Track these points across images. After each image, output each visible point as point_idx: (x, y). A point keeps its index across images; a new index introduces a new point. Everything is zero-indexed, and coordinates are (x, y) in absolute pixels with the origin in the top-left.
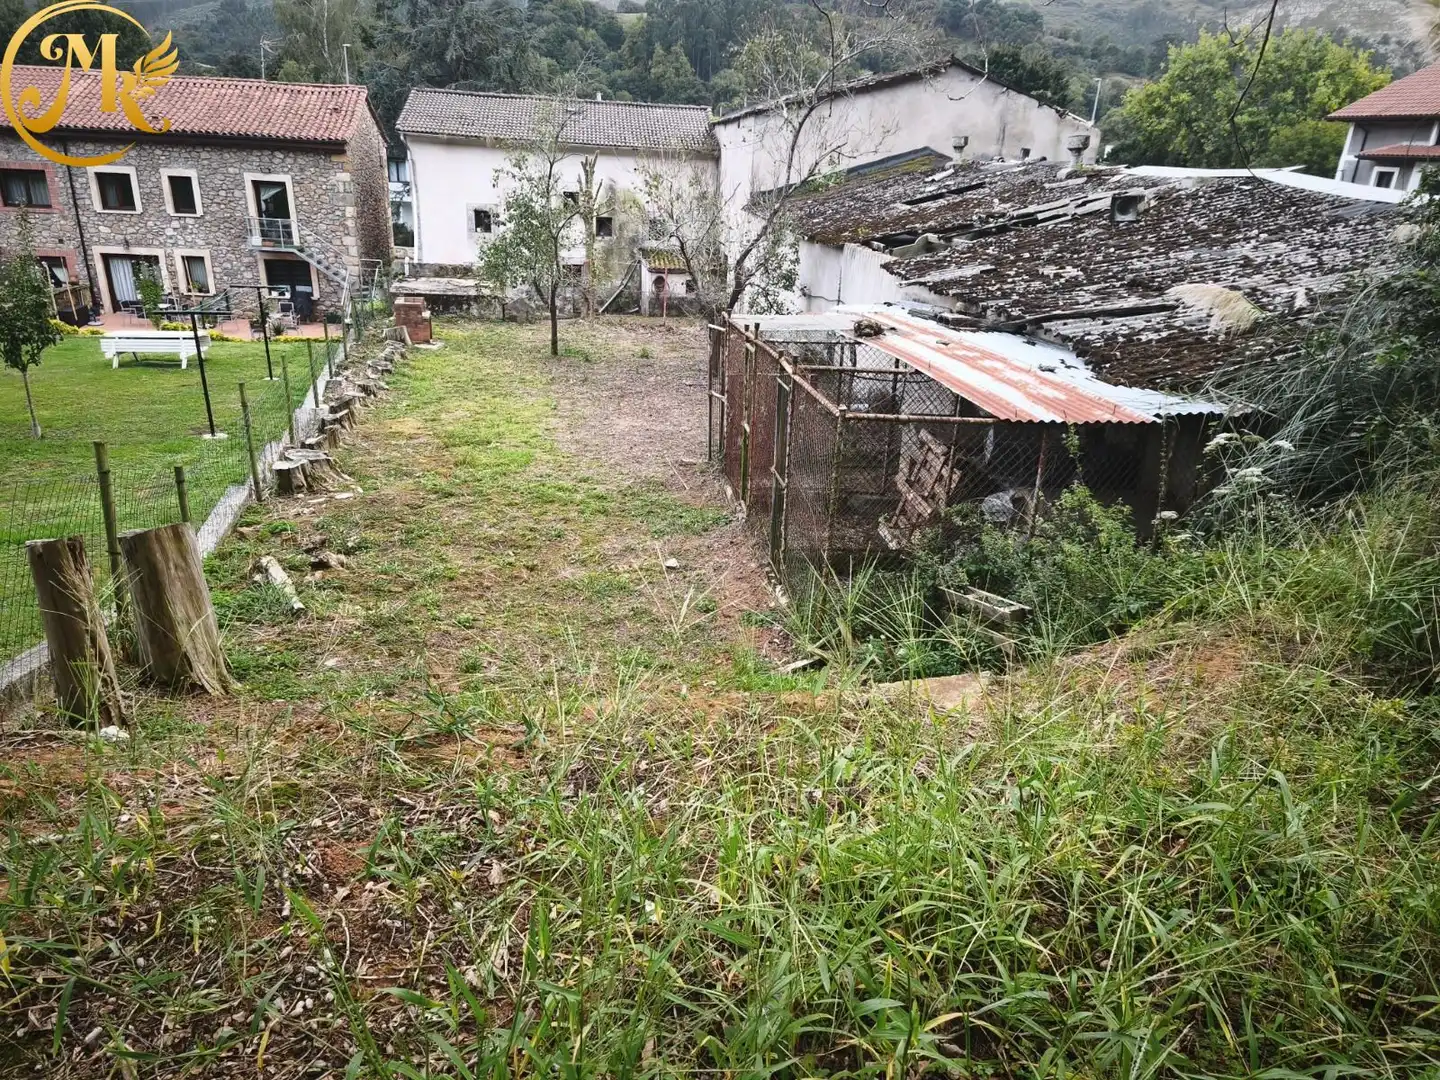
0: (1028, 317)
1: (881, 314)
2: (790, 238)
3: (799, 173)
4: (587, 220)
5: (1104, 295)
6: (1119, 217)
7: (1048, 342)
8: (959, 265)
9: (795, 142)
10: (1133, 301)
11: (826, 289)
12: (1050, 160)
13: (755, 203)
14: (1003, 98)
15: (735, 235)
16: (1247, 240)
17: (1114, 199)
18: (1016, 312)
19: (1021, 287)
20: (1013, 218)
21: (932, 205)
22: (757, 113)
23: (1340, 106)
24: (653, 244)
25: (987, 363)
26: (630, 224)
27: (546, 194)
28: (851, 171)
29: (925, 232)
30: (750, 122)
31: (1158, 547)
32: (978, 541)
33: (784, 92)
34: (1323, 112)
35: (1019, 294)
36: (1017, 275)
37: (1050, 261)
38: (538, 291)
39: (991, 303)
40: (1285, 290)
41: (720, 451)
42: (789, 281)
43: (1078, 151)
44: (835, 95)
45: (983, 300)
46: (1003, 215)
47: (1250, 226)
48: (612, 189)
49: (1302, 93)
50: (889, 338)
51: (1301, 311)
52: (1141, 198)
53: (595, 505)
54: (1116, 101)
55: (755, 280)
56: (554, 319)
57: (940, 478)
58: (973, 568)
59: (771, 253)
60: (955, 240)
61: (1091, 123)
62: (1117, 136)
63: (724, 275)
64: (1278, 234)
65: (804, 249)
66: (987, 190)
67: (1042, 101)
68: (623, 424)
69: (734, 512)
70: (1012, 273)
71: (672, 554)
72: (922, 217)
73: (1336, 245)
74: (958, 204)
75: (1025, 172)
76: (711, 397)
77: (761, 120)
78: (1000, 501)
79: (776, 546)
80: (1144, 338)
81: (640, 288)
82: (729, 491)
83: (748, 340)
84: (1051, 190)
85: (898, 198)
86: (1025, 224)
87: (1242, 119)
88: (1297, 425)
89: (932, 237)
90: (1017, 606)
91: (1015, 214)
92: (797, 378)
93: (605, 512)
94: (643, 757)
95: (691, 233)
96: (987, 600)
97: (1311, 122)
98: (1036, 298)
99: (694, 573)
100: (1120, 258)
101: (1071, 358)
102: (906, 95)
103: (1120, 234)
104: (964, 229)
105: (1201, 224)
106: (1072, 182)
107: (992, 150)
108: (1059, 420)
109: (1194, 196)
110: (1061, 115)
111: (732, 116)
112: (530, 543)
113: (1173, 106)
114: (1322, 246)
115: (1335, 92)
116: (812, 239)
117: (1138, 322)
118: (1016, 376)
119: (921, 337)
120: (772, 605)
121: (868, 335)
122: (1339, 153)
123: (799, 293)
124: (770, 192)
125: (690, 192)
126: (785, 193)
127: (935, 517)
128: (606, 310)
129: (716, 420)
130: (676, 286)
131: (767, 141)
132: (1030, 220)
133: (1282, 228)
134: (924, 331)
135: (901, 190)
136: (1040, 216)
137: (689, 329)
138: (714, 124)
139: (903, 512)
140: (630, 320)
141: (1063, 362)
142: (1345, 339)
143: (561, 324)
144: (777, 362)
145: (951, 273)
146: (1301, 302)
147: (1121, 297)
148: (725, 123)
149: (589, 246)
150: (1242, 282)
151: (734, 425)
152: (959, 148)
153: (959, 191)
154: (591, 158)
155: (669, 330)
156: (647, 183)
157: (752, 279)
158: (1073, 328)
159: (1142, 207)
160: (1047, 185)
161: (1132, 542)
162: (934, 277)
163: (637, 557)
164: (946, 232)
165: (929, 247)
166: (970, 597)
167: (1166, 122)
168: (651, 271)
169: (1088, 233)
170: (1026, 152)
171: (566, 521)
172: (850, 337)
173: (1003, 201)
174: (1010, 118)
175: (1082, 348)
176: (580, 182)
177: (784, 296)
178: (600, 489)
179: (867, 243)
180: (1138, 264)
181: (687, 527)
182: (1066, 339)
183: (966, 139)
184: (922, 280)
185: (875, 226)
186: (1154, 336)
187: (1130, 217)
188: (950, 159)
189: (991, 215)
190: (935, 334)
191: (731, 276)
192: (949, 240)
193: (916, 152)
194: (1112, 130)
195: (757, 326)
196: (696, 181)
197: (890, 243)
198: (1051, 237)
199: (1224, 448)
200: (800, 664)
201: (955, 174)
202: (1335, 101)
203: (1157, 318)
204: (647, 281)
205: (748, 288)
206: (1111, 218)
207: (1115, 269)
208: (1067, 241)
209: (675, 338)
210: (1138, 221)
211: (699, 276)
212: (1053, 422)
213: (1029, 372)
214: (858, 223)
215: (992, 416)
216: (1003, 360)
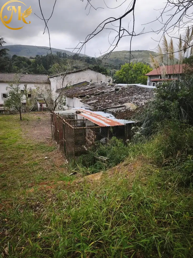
0: (104, 109)
1: (80, 109)
2: (64, 97)
3: (64, 86)
4: (26, 95)
5: (115, 104)
6: (116, 92)
7: (108, 113)
8: (93, 100)
9: (63, 81)
10: (120, 105)
11: (71, 105)
12: (105, 83)
13: (57, 91)
14: (97, 73)
15: (54, 97)
16: (135, 95)
17: (115, 89)
18: (102, 108)
19: (103, 104)
20: (100, 92)
21: (88, 90)
22: (56, 76)
23: (146, 73)
24: (39, 99)
25: (98, 117)
26: (34, 95)
27: (17, 91)
28: (74, 85)
29: (87, 95)
30: (55, 78)
31: (127, 145)
32: (99, 147)
33: (60, 73)
34: (144, 74)
35: (102, 105)
36: (102, 101)
37: (107, 99)
38: (17, 109)
39: (98, 107)
40: (141, 102)
41: (54, 135)
42: (64, 104)
43: (109, 82)
44: (69, 73)
45: (97, 106)
46: (99, 92)
47: (135, 93)
48: (30, 89)
49: (141, 71)
50: (82, 114)
51: (143, 106)
52: (119, 89)
53: (30, 148)
54: (114, 73)
55: (59, 104)
56: (20, 113)
57: (93, 137)
58: (99, 152)
59: (61, 99)
60: (92, 96)
61: (111, 77)
62: (116, 79)
63: (53, 103)
64: (139, 94)
65: (67, 99)
66: (96, 88)
67: (103, 74)
68: (35, 132)
69: (57, 147)
70: (101, 101)
71: (46, 156)
72: (86, 92)
73: (147, 95)
74: (92, 90)
75: (102, 85)
76: (51, 126)
77: (57, 77)
78: (103, 140)
79: (65, 152)
80: (122, 111)
81: (37, 106)
82: (56, 143)
83: (57, 116)
84: (106, 88)
85: (82, 89)
86: (102, 93)
87: (133, 76)
88: (144, 124)
89: (88, 96)
90: (107, 158)
91: (101, 92)
92: (66, 122)
93: (32, 149)
94: (38, 201)
95: (46, 97)
96: (102, 158)
97: (143, 76)
98: (105, 105)
99: (51, 159)
100: (117, 98)
101: (111, 115)
102: (81, 73)
103: (117, 94)
104: (93, 94)
105: (128, 93)
106: (109, 86)
107: (96, 81)
108: (110, 126)
109: (127, 88)
110: (106, 76)
111: (52, 76)
112: (17, 158)
113: (123, 74)
114: (145, 95)
115: (145, 71)
116: (68, 97)
117: (121, 109)
118: (103, 119)
119: (87, 113)
120: (65, 163)
121: (78, 113)
122: (147, 80)
123: (67, 106)
124: (60, 89)
125: (45, 90)
126: (62, 89)
127: (93, 144)
128: (31, 111)
129: (53, 130)
130: (44, 106)
131: (58, 81)
132: (103, 93)
133: (140, 93)
134: (88, 112)
135: (82, 88)
136: (105, 92)
137: (47, 113)
138: (49, 78)
139: (88, 143)
140: (36, 112)
141: (110, 116)
142: (149, 110)
143: (22, 114)
144: (62, 119)
145: (92, 102)
146: (143, 104)
147: (118, 105)
148: (51, 78)
149: (27, 100)
150: (135, 101)
151: (56, 130)
152: (91, 81)
153: (91, 88)
154: (26, 84)
155: (44, 114)
156: (37, 89)
157: (58, 104)
158: (111, 110)
159: (119, 90)
160: (105, 87)
161: (123, 145)
162: (89, 102)
163: (39, 157)
164: (91, 95)
165: (88, 97)
166: (99, 158)
167: (122, 76)
168: (39, 103)
169: (112, 94)
170: (101, 82)
171: (24, 152)
172: (75, 114)
173: (99, 89)
174: (98, 77)
175: (113, 113)
176: (24, 88)
177: (64, 107)
178: (31, 145)
179: (77, 97)
180: (120, 99)
181: (49, 150)
182: (110, 112)
183: (92, 80)
184: (87, 103)
185: (78, 94)
186: (123, 111)
187: (118, 92)
188: (90, 83)
189: (97, 92)
190: (89, 112)
191: (54, 104)
192: (91, 96)
193: (84, 82)
194: (115, 78)
195: (58, 113)
196: (46, 88)
197: (81, 97)
198: (107, 95)
199: (134, 129)
200: (71, 174)
201: (91, 85)
202: (145, 73)
203: (123, 108)
204: (39, 105)
205: (57, 106)
206: (115, 92)
207: (117, 100)
208: (109, 96)
209: (45, 115)
210: (119, 92)
211: (48, 104)
212: (109, 126)
213: (105, 118)
214: (76, 94)
215: (99, 126)
216: (101, 116)
